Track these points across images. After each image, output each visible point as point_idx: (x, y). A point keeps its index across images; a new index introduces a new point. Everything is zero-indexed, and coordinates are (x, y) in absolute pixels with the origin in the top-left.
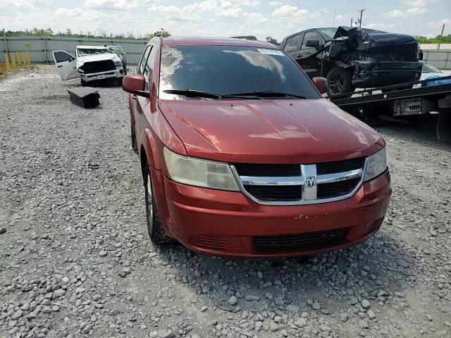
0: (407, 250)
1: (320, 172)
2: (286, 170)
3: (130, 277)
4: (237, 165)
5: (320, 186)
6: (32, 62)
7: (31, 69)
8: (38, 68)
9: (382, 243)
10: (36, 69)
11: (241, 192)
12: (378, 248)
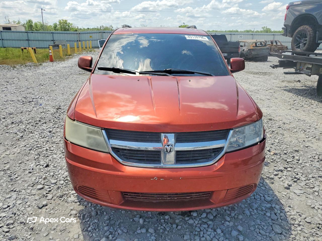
0: (290, 215)
1: (179, 140)
2: (148, 137)
3: (44, 209)
4: (107, 130)
5: (178, 153)
6: (93, 47)
7: (90, 52)
8: (94, 51)
9: (269, 205)
10: (93, 52)
11: (110, 153)
12: (262, 210)
